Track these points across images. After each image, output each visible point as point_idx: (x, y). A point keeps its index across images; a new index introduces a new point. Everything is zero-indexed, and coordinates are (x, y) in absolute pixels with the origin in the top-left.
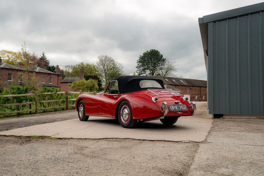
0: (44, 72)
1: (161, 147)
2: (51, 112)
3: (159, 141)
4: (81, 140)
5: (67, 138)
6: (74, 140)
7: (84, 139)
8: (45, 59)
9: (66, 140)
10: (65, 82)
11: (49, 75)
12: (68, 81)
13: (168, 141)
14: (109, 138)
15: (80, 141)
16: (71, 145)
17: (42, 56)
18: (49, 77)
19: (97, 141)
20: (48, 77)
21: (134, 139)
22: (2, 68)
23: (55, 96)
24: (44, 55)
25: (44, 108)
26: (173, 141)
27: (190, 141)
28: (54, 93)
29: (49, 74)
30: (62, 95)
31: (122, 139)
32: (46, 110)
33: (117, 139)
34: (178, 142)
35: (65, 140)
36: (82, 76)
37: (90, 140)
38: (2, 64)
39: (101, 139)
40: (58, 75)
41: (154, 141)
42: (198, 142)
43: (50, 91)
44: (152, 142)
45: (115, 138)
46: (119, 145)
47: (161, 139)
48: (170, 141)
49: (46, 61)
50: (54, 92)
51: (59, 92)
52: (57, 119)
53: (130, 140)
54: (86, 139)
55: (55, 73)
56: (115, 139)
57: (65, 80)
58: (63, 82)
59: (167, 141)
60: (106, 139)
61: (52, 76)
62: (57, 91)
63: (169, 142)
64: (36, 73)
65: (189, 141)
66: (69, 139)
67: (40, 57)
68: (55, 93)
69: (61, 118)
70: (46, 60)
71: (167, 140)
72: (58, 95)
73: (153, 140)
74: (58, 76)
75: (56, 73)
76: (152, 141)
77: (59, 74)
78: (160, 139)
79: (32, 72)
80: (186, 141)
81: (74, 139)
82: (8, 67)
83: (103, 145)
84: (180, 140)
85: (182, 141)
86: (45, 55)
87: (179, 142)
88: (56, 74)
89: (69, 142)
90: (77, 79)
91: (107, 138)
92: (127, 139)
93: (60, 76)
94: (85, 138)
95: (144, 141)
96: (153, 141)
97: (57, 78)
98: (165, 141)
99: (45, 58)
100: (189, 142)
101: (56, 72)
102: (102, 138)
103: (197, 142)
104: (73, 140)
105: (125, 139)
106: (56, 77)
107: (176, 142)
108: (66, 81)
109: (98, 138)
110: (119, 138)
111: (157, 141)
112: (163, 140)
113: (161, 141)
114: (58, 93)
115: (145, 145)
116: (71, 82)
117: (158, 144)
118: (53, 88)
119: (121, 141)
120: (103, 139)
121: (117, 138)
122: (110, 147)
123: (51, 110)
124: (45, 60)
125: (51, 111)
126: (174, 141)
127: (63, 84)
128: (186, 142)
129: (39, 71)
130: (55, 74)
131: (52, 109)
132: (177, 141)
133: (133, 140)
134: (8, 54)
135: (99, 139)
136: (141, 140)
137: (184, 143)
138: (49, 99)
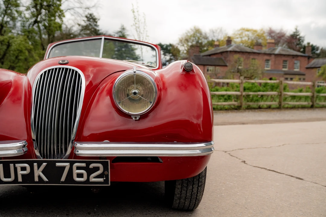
0: (287, 54)
17: (295, 31)
20: (292, 61)
22: (231, 51)
29: (294, 56)
38: (231, 46)
49: (300, 38)
57: (314, 63)
64: (276, 56)
74: (308, 59)
77: (311, 55)
79: (270, 55)
82: (237, 50)
86: (298, 29)
88: (306, 56)
99: (298, 34)
101: (306, 52)
106: (305, 61)
134: (247, 33)
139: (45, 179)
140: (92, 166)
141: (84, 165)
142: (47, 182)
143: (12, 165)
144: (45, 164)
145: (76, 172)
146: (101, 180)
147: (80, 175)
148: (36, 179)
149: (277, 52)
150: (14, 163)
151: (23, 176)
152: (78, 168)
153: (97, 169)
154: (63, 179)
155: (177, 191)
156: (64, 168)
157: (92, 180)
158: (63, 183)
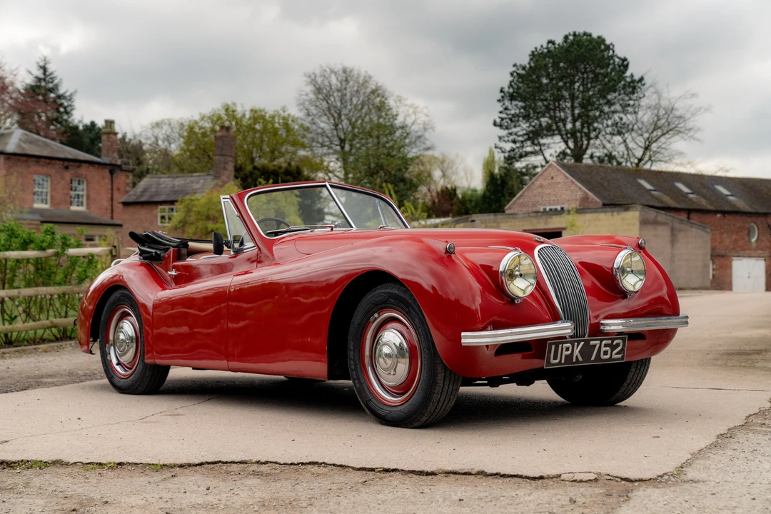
0: (45, 153)
1: (447, 502)
2: (39, 343)
3: (455, 473)
4: (98, 471)
5: (36, 462)
6: (69, 470)
7: (111, 468)
8: (51, 90)
9: (28, 472)
10: (144, 199)
11: (67, 168)
12: (157, 193)
13: (497, 474)
14: (226, 463)
15: (93, 476)
16: (40, 491)
17: (40, 74)
18: (68, 175)
19: (170, 475)
20: (63, 178)
21: (341, 466)
23: (59, 265)
24: (44, 69)
25: (7, 323)
26: (520, 474)
27: (600, 474)
28: (50, 251)
29: (67, 163)
30: (90, 262)
31: (287, 467)
32: (15, 334)
33: (264, 468)
34: (541, 478)
35: (25, 472)
36: (225, 169)
37: (139, 470)
39: (190, 465)
40: (113, 169)
41: (433, 474)
42: (636, 481)
43: (32, 242)
44: (424, 478)
45: (258, 462)
46: (257, 495)
47: (466, 468)
48: (504, 476)
49: (59, 101)
50: (50, 246)
51: (78, 246)
52: (50, 376)
53: (322, 470)
54: (120, 464)
55: (99, 157)
56: (256, 465)
57: (145, 190)
58: (132, 199)
59: (491, 475)
60: (212, 466)
61: (84, 170)
62: (65, 244)
63: (501, 480)
64: (8, 159)
65: (592, 477)
66: (43, 465)
67: (30, 80)
68: (57, 254)
69: (71, 374)
70: (59, 97)
71: (494, 472)
72: (74, 261)
73: (430, 470)
74: (112, 173)
75: (105, 160)
76: (421, 473)
77: (119, 162)
78: (463, 467)
80: (578, 477)
81: (67, 464)
83: (188, 494)
84: (554, 472)
85: (560, 476)
86: (51, 68)
87: (549, 478)
88: (104, 165)
89: (38, 479)
90: (198, 186)
91: (220, 462)
92: (309, 467)
93: (122, 170)
94: (118, 461)
95: (388, 474)
96: (428, 474)
97: (108, 181)
98: (482, 473)
99: (50, 85)
100: (596, 480)
101: (104, 151)
102: (197, 462)
103: (632, 477)
104: (61, 470)
105: (303, 464)
106: (103, 178)
107: (534, 479)
108: (148, 194)
109: (179, 462)
110: (276, 463)
111: (448, 473)
112: (477, 469)
113: (465, 474)
114: (72, 251)
115: (379, 492)
116: (172, 202)
117: (442, 488)
118: (47, 232)
119: (282, 476)
120: (201, 464)
121: (266, 463)
122: (216, 502)
123: (40, 332)
124: (52, 95)
125: (43, 341)
126: (525, 473)
127: (131, 209)
128: (581, 481)
129: (19, 146)
130: (99, 164)
131: (46, 328)
132: (537, 475)
133: (336, 470)
135: (181, 466)
136: (372, 470)
137: (570, 484)
138: (28, 285)
139: (580, 359)
140: (615, 342)
141: (610, 342)
142: (581, 362)
143: (560, 345)
144: (582, 343)
145: (604, 349)
146: (620, 356)
147: (606, 353)
148: (574, 360)
149: (11, 147)
150: (563, 343)
151: (566, 356)
152: (606, 346)
153: (618, 345)
154: (593, 358)
155: (631, 375)
156: (595, 346)
157: (614, 356)
158: (593, 361)
